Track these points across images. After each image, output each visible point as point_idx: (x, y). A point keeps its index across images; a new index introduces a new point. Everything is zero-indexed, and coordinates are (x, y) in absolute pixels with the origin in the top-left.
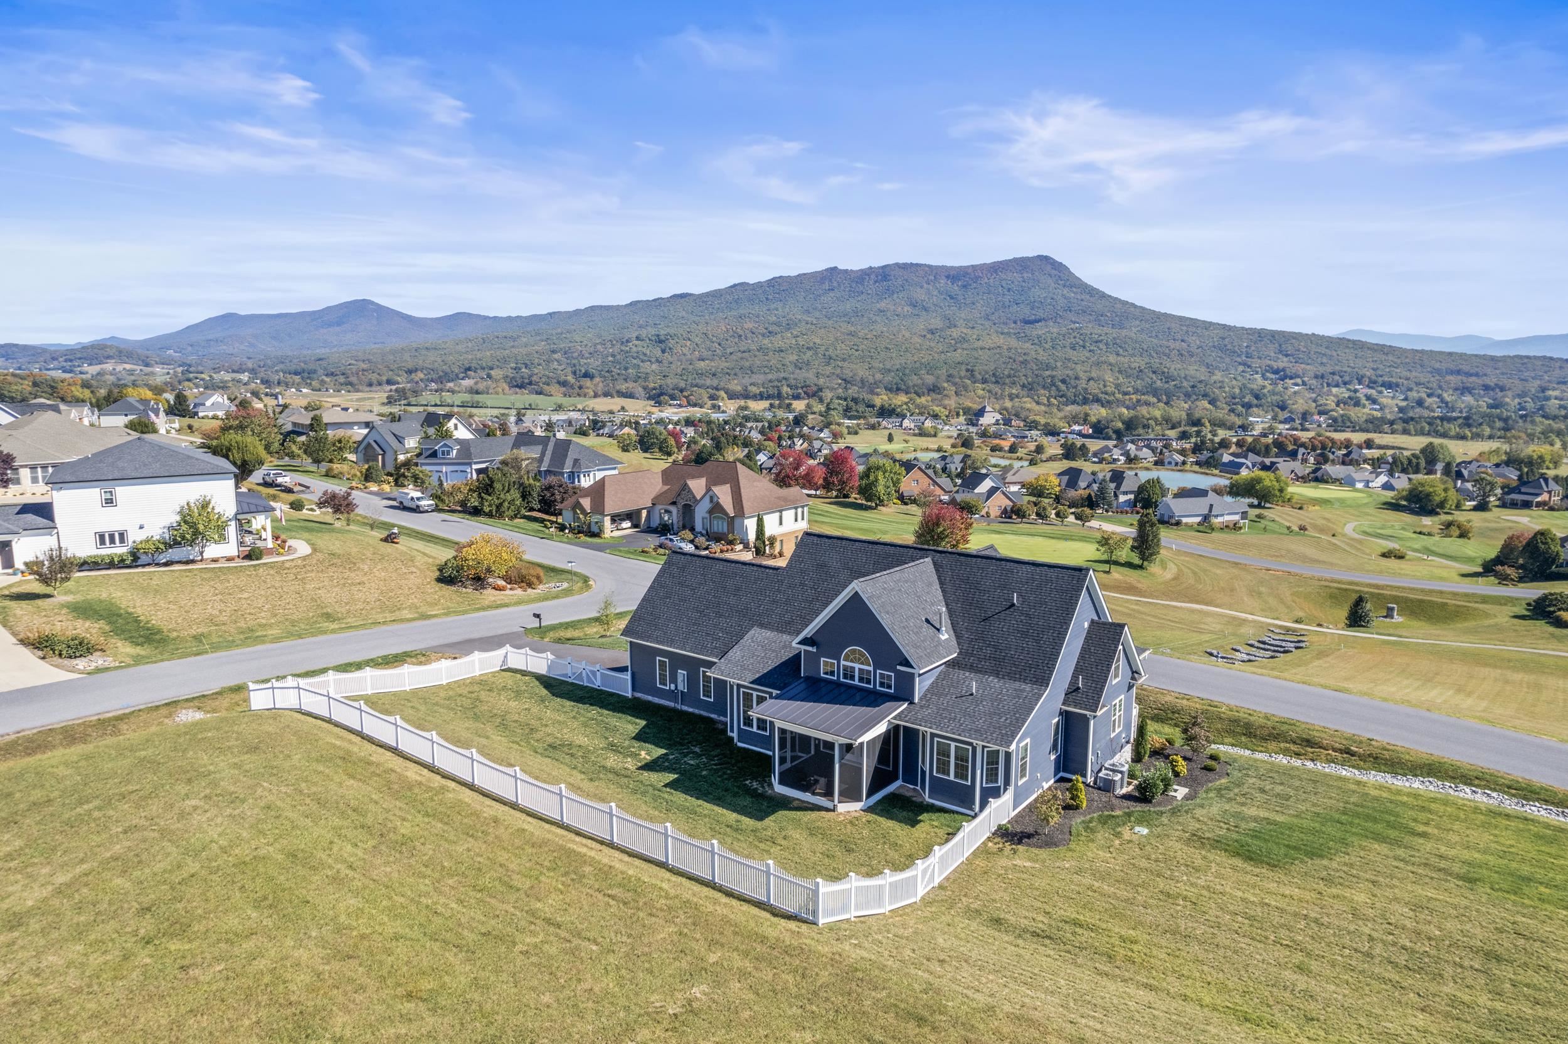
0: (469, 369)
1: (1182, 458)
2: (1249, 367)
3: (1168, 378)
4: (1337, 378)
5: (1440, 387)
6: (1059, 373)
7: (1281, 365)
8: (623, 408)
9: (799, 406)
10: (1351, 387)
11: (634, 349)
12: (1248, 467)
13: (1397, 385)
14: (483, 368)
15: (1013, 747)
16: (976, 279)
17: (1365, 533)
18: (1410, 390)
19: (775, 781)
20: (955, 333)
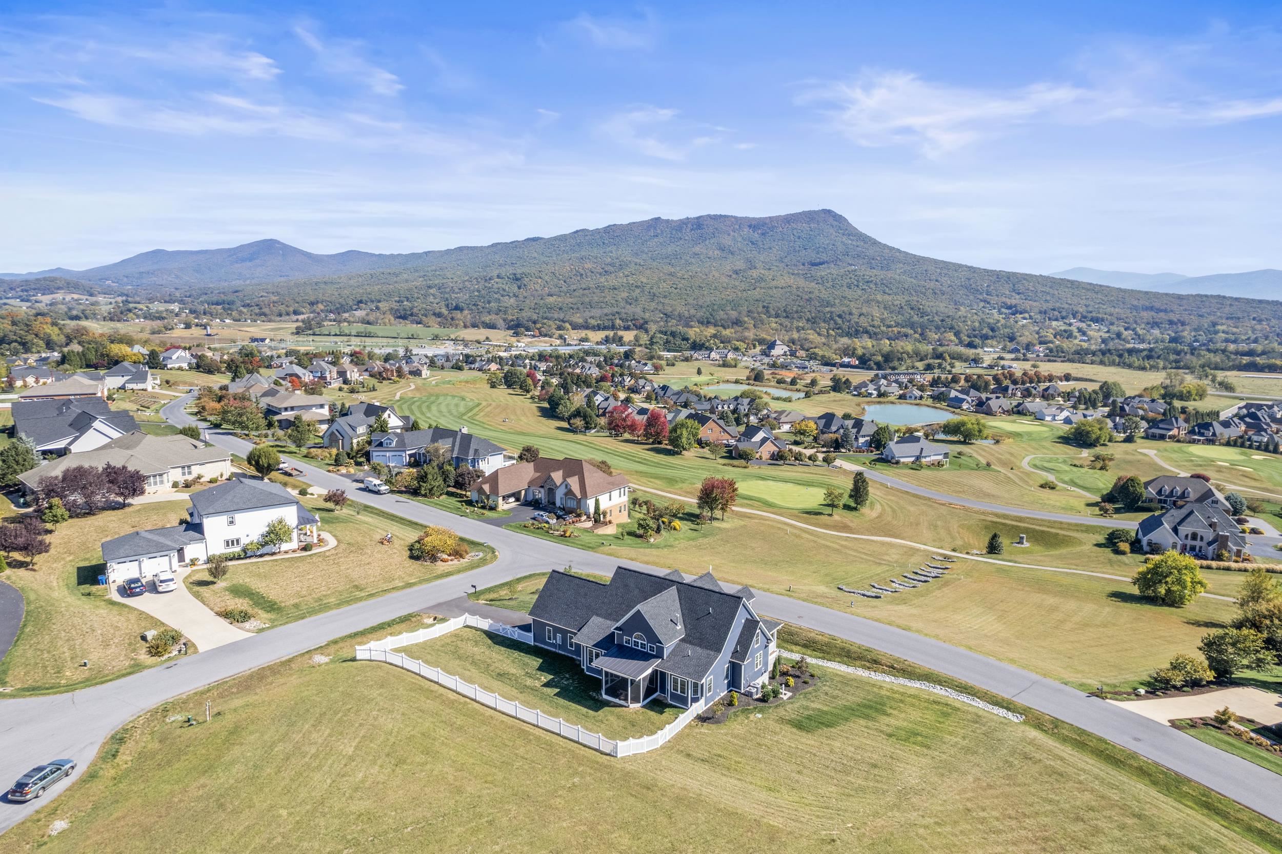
0: (361, 302)
1: (920, 393)
2: (988, 303)
3: (923, 314)
4: (1056, 313)
5: (1136, 322)
6: (837, 310)
7: (1014, 302)
8: (487, 338)
9: (628, 336)
10: (1067, 321)
11: (496, 286)
12: (968, 402)
13: (1103, 320)
14: (372, 301)
15: (704, 681)
16: (773, 228)
17: (1035, 466)
18: (1112, 324)
19: (603, 692)
20: (755, 273)
